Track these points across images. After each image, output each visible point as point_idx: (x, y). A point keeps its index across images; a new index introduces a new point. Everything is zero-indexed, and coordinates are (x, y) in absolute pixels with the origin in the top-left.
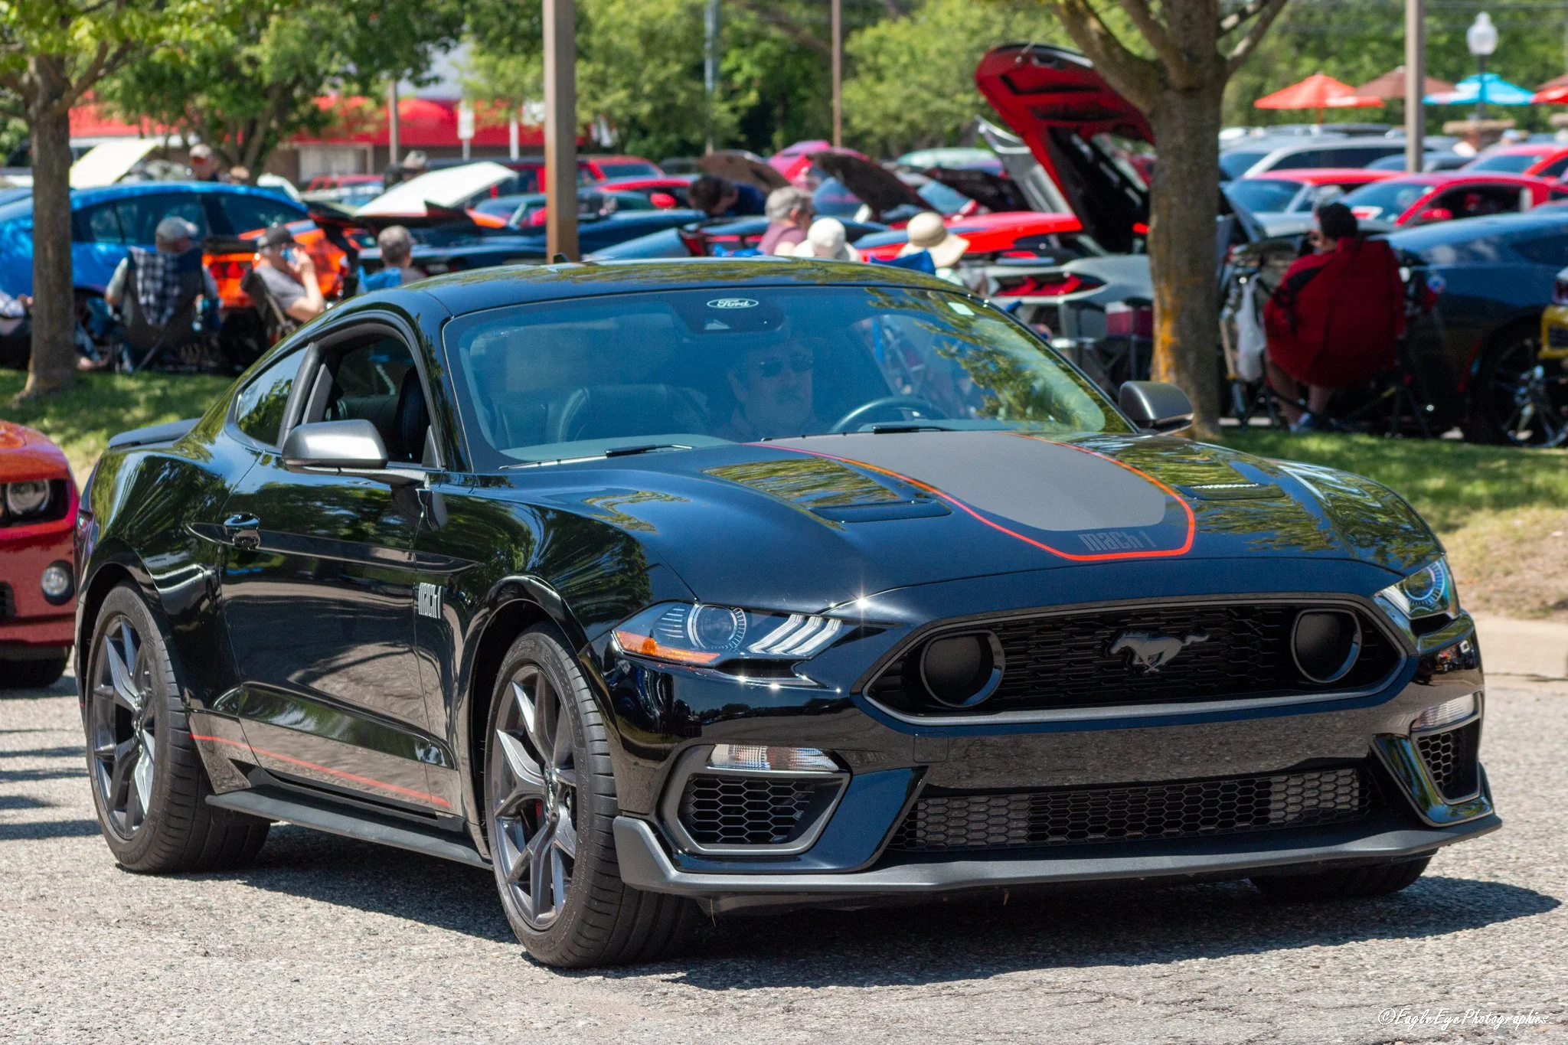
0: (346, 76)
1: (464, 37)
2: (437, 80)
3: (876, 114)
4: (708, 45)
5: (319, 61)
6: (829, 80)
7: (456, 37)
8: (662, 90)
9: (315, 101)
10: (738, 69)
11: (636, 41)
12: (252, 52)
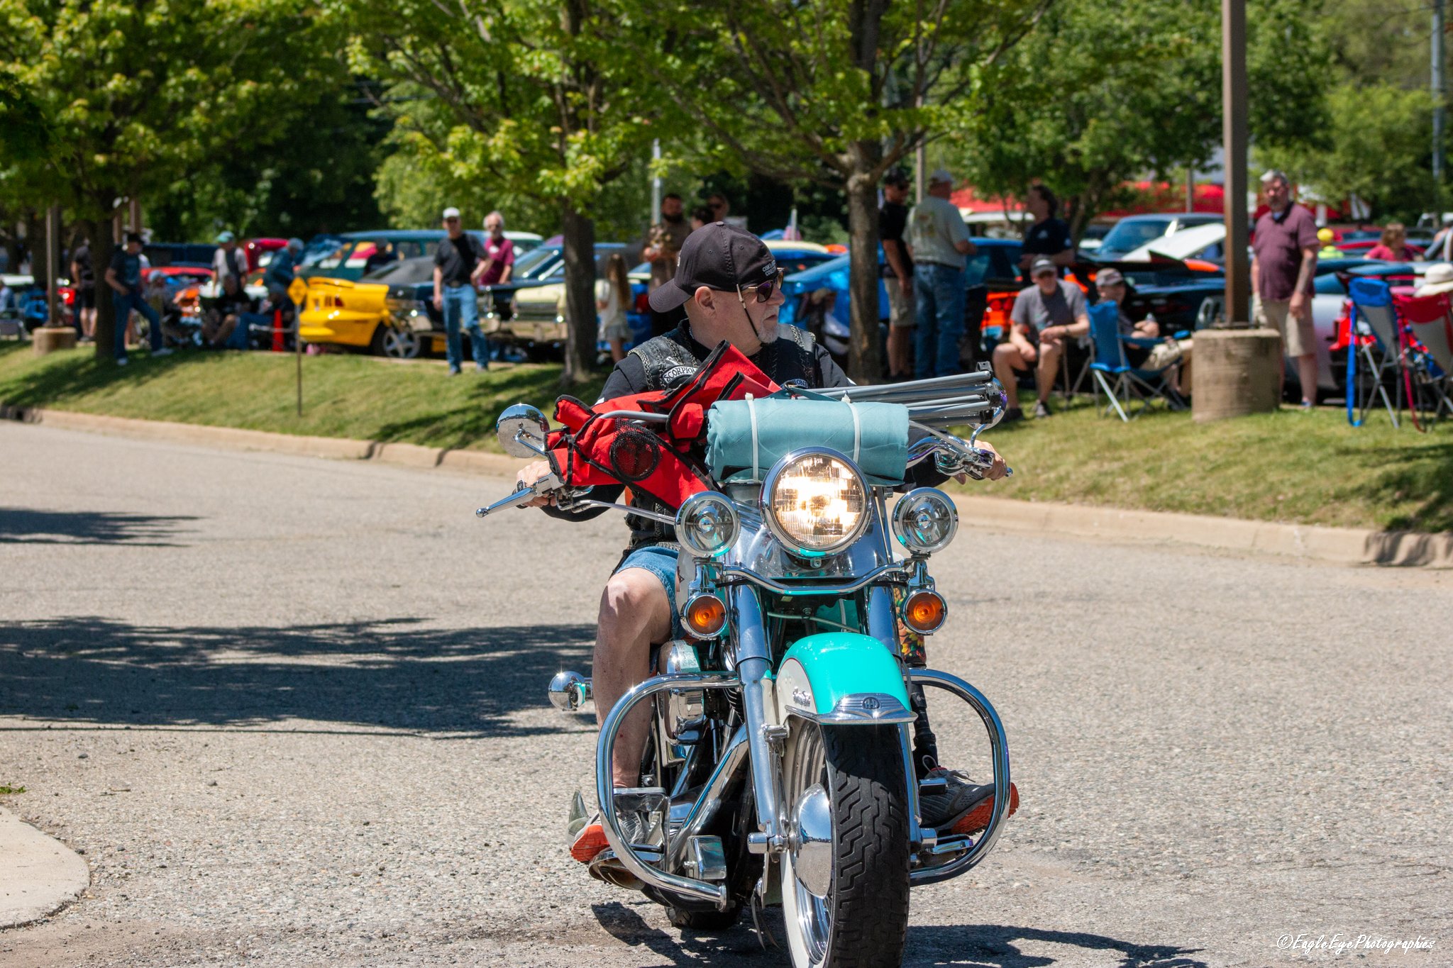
0: (1149, 166)
2: (1217, 167)
4: (1435, 142)
5: (1126, 153)
8: (1399, 176)
9: (1125, 184)
11: (1379, 139)
12: (1075, 146)
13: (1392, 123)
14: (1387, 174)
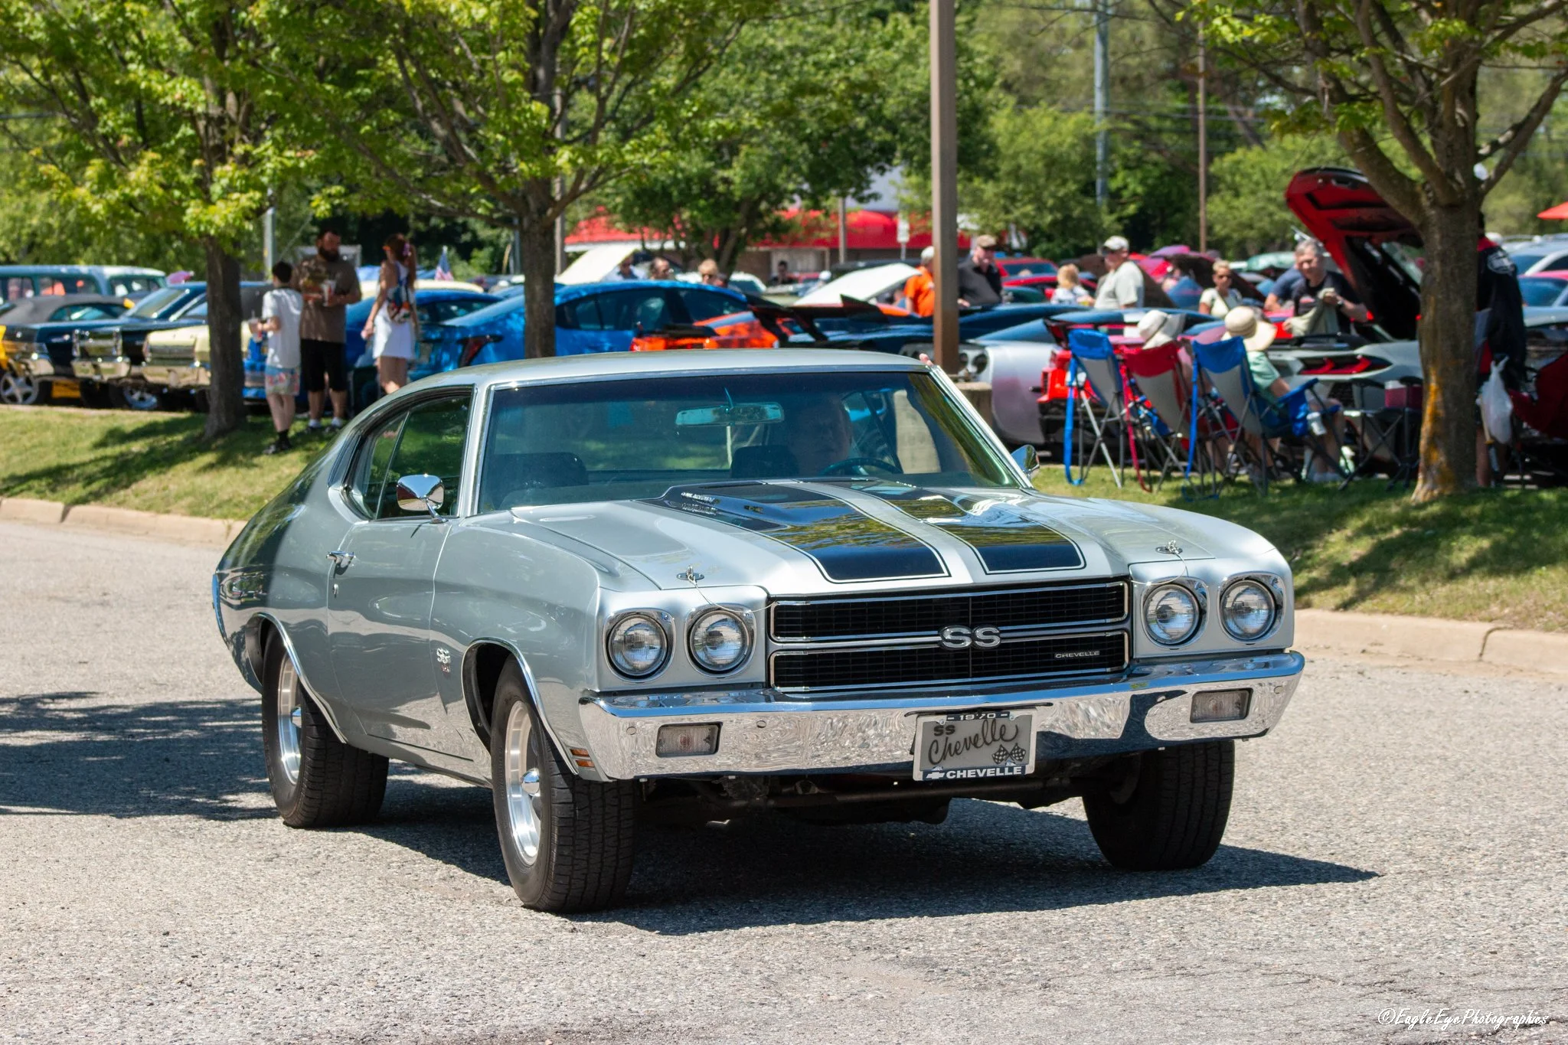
0: (802, 194)
1: (896, 161)
2: (875, 196)
3: (1233, 223)
4: (1099, 168)
5: (779, 181)
6: (1196, 196)
7: (889, 162)
8: (1062, 204)
9: (777, 213)
10: (1125, 187)
11: (1040, 165)
12: (726, 174)
13: (1053, 148)
14: (1050, 202)
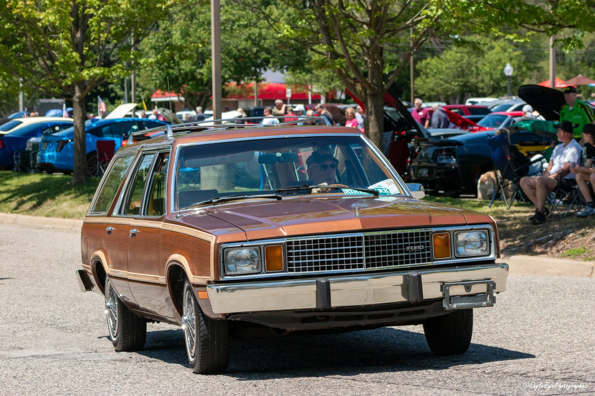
0: (234, 79)
7: (267, 66)
9: (223, 87)
12: (201, 71)
